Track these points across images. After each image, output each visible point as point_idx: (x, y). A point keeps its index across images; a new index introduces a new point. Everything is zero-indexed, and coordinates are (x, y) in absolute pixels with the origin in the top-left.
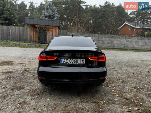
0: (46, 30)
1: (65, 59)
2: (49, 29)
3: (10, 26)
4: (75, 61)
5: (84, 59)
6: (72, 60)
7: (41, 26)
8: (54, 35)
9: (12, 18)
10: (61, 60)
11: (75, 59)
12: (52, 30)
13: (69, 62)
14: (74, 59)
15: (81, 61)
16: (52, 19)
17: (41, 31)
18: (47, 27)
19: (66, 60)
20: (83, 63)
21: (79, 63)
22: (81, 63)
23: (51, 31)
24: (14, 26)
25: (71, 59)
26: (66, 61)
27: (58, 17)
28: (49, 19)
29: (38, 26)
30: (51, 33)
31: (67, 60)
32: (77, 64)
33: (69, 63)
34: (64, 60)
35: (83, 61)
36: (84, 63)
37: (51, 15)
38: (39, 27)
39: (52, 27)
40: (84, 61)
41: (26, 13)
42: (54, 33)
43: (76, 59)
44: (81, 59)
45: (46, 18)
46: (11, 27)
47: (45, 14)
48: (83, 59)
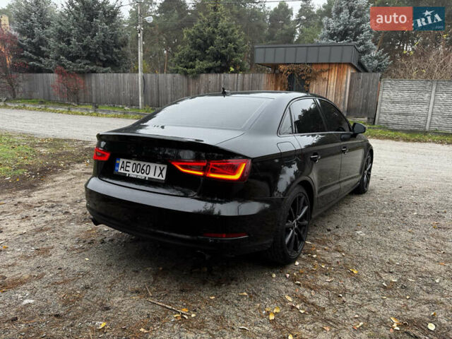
0: (308, 78)
1: (125, 161)
2: (316, 74)
3: (222, 75)
4: (145, 168)
5: (166, 166)
6: (148, 165)
7: (295, 66)
8: (331, 92)
9: (230, 51)
10: (118, 162)
11: (145, 163)
12: (325, 75)
13: (130, 169)
14: (142, 163)
15: (158, 172)
16: (350, 41)
17: (295, 82)
18: (314, 68)
19: (127, 162)
20: (160, 178)
21: (151, 175)
22: (156, 177)
23: (324, 80)
24: (232, 72)
25: (137, 162)
26: (127, 166)
27: (371, 32)
28: (341, 41)
29: (286, 67)
30: (323, 85)
31: (128, 164)
32: (147, 179)
33: (131, 172)
34: (123, 162)
35: (161, 173)
36: (164, 179)
37: (348, 29)
38: (289, 70)
39: (326, 67)
40: (164, 173)
41: (286, 32)
42: (332, 86)
43: (147, 164)
44: (158, 166)
45: (331, 41)
46: (224, 77)
47: (329, 29)
48: (162, 166)
